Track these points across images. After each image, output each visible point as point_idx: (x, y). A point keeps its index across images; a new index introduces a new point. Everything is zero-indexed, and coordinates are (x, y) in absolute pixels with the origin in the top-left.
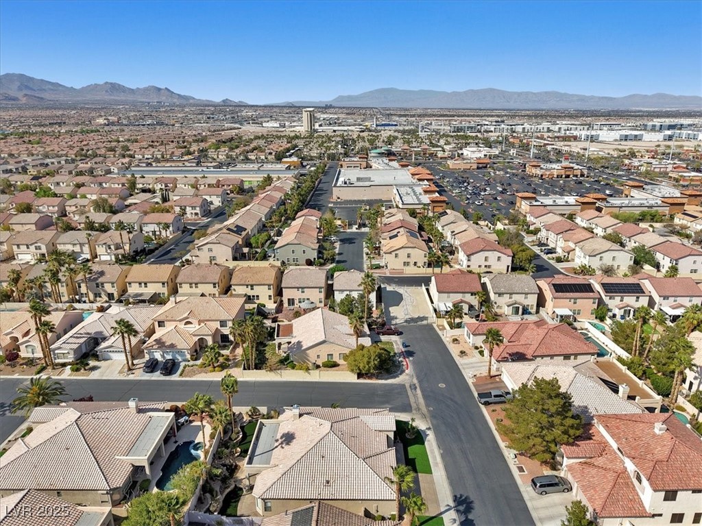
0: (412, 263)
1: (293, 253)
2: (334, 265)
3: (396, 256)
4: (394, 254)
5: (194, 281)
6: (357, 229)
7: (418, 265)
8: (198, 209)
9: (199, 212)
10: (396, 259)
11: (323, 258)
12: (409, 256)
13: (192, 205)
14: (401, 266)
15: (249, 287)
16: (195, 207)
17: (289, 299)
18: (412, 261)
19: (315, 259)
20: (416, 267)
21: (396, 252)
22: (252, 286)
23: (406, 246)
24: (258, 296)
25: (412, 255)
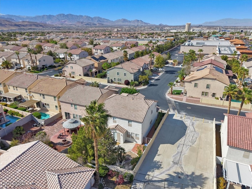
0: (210, 95)
1: (118, 74)
2: (146, 87)
3: (196, 85)
4: (193, 83)
5: (15, 85)
6: (182, 66)
7: (217, 96)
8: (103, 51)
9: (103, 52)
10: (196, 89)
11: (138, 81)
12: (208, 87)
13: (100, 49)
14: (199, 96)
15: (42, 95)
16: (102, 50)
17: (66, 113)
18: (211, 91)
19: (132, 80)
20: (213, 99)
21: (196, 82)
22: (43, 95)
23: (207, 77)
24: (48, 105)
25: (212, 87)
